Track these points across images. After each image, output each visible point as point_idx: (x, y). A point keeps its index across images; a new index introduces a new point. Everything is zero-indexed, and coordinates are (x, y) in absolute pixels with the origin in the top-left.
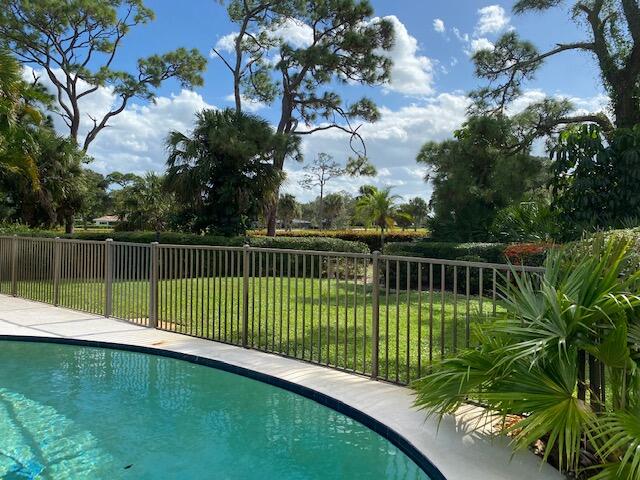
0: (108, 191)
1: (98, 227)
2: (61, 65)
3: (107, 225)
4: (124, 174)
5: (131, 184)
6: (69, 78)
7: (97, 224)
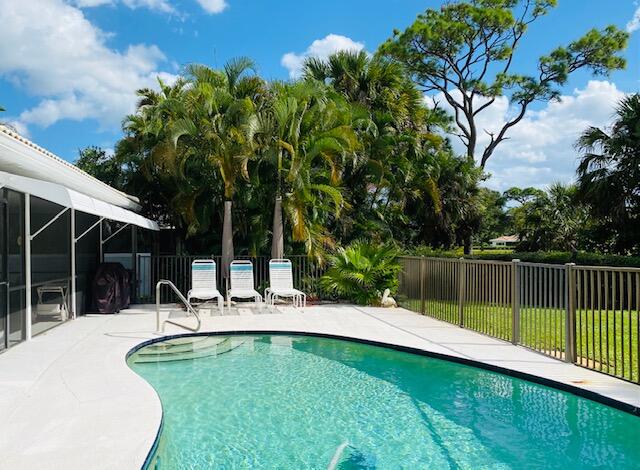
0: (505, 209)
1: (494, 248)
2: (458, 85)
3: (505, 246)
4: (523, 189)
5: (531, 199)
6: (465, 96)
7: (494, 245)
